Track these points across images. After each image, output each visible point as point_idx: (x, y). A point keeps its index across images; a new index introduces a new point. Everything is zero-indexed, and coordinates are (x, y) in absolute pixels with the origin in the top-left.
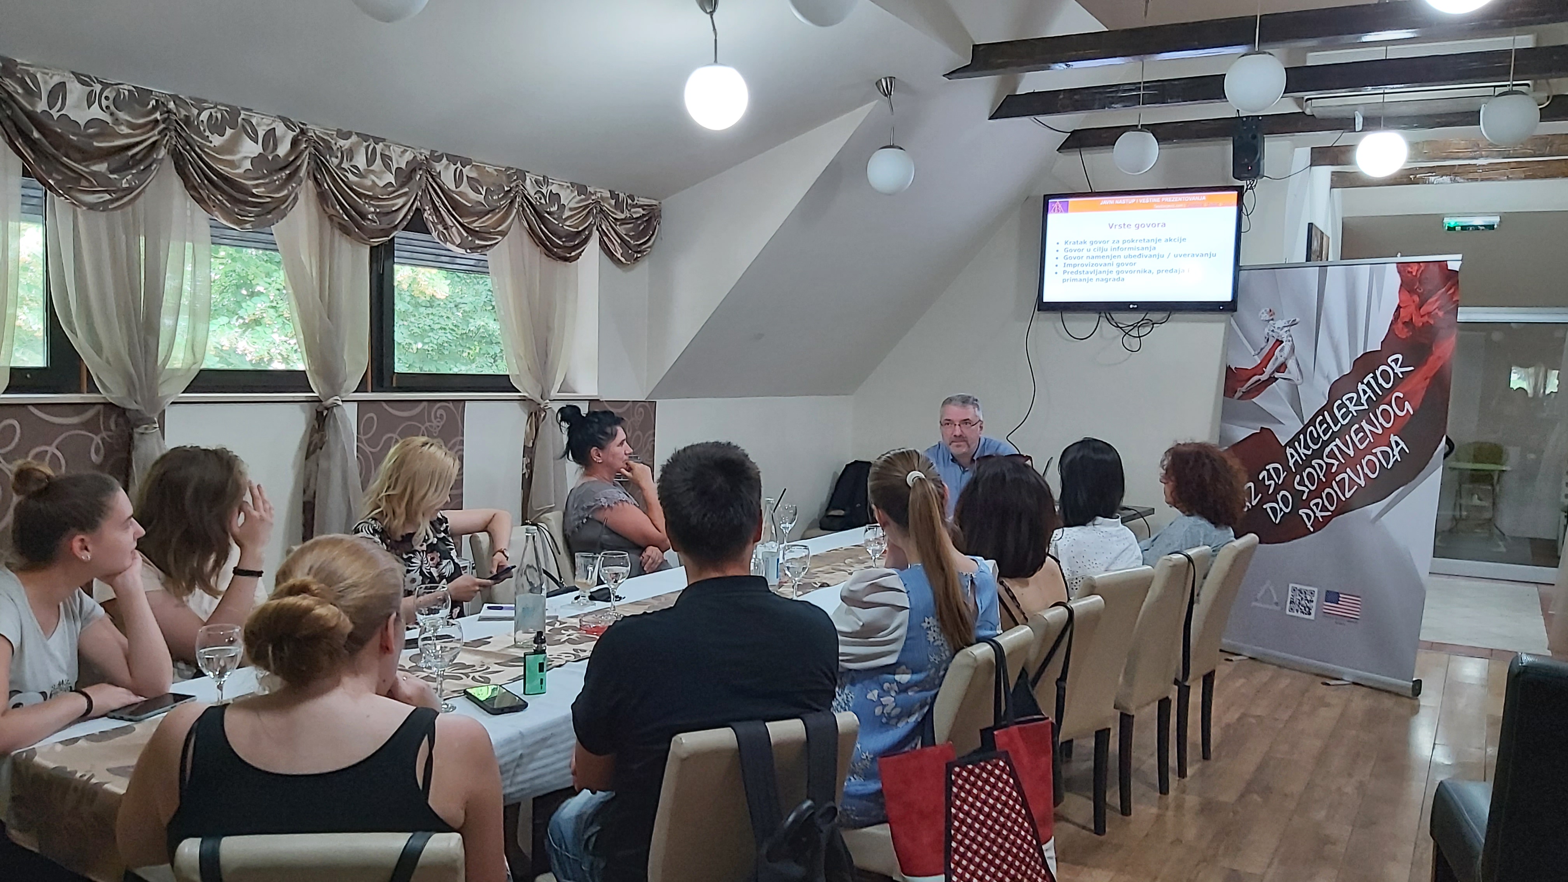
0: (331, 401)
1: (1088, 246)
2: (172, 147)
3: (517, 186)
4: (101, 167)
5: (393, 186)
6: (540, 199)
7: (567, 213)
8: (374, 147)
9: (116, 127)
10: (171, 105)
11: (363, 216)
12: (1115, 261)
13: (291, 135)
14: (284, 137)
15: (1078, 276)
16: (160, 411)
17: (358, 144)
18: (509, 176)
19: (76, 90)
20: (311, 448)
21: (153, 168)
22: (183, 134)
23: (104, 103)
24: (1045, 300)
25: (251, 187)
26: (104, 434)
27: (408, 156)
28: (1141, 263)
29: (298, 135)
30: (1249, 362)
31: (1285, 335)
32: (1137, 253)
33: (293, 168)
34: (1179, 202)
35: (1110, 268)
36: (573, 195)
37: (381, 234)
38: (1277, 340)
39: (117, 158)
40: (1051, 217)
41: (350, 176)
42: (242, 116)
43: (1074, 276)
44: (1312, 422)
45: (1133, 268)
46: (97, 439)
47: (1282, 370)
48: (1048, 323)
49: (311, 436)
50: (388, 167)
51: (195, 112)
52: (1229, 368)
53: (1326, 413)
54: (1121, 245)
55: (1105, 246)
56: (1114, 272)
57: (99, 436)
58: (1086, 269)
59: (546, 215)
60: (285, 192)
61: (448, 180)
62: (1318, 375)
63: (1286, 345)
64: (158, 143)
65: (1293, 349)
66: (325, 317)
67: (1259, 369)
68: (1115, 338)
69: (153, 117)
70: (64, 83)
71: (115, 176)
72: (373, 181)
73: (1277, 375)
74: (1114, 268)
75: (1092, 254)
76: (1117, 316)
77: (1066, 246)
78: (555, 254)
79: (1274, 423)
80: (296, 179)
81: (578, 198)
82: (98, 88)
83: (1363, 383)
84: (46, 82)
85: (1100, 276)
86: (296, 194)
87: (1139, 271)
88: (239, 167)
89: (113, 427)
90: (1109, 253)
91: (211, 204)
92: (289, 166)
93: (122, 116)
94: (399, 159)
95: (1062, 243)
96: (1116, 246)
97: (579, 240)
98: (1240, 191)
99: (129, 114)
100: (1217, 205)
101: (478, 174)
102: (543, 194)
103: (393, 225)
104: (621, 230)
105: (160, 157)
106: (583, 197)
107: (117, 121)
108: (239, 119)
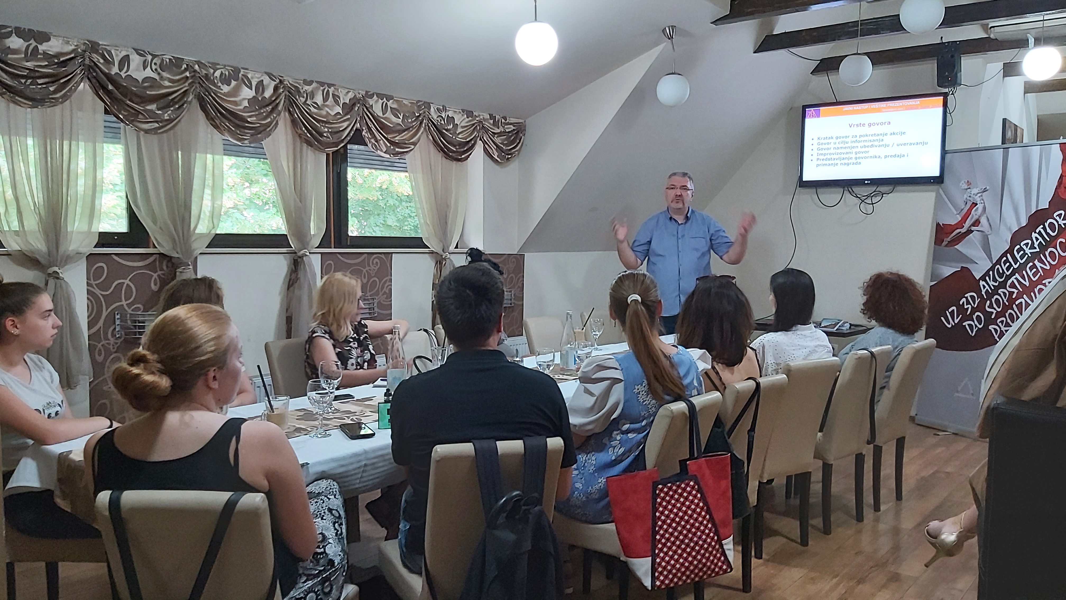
0: (302, 252)
1: (834, 140)
2: (197, 94)
3: (425, 112)
4: (153, 107)
5: (341, 114)
6: (441, 120)
7: (460, 130)
8: (328, 90)
9: (162, 82)
10: (196, 67)
11: (322, 135)
12: (854, 150)
13: (273, 84)
14: (268, 85)
15: (827, 162)
16: (193, 259)
17: (317, 89)
18: (419, 107)
19: (135, 60)
20: (291, 283)
21: (184, 106)
22: (204, 85)
23: (154, 67)
24: (804, 180)
25: (246, 118)
26: (159, 273)
27: (351, 95)
28: (873, 151)
29: (278, 84)
30: (952, 219)
31: (979, 199)
32: (870, 144)
33: (274, 104)
34: (900, 107)
35: (851, 156)
36: (463, 118)
37: (334, 145)
38: (973, 203)
39: (162, 101)
40: (808, 121)
41: (312, 109)
42: (242, 73)
43: (825, 162)
44: (998, 262)
45: (867, 155)
46: (155, 275)
47: (976, 225)
48: (807, 196)
49: (291, 275)
50: (337, 103)
51: (212, 71)
52: (938, 225)
53: (1008, 255)
54: (858, 139)
55: (847, 140)
56: (854, 158)
57: (157, 274)
58: (833, 157)
59: (444, 131)
60: (269, 120)
61: (377, 110)
62: (1002, 227)
63: (980, 207)
64: (188, 92)
65: (984, 208)
66: (298, 200)
67: (960, 224)
68: (856, 204)
69: (183, 75)
70: (128, 55)
71: (160, 112)
72: (327, 112)
73: (973, 228)
74: (853, 156)
75: (836, 146)
76: (856, 189)
77: (819, 141)
78: (450, 156)
79: (971, 263)
80: (276, 111)
81: (467, 120)
82: (149, 58)
83: (1035, 232)
84: (117, 55)
85: (843, 162)
86: (277, 121)
87: (871, 157)
88: (240, 105)
89: (165, 268)
90: (849, 145)
91: (222, 129)
92: (273, 103)
93: (165, 74)
94: (345, 97)
95: (816, 139)
96: (854, 139)
97: (468, 147)
98: (945, 95)
99: (170, 73)
100: (928, 107)
101: (398, 105)
102: (442, 117)
103: (340, 140)
104: (498, 140)
105: (189, 99)
106: (470, 118)
107: (162, 78)
108: (240, 75)
